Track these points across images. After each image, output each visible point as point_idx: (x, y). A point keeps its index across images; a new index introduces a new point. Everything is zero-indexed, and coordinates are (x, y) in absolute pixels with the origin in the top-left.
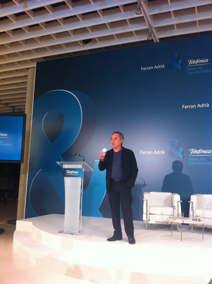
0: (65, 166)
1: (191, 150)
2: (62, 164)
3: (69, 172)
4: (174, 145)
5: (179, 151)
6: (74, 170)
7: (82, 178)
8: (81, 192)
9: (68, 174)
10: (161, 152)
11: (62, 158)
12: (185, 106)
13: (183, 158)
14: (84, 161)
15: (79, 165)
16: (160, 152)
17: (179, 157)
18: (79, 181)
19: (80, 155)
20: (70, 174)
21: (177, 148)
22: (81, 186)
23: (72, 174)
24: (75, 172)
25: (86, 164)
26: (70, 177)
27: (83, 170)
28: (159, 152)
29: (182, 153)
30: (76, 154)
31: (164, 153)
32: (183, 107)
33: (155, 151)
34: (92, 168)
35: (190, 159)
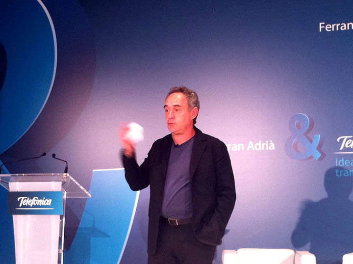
0: (16, 186)
1: (342, 140)
2: (6, 181)
3: (24, 201)
4: (299, 127)
5: (311, 141)
6: (40, 195)
7: (61, 218)
8: (59, 255)
9: (23, 206)
10: (265, 146)
11: (4, 167)
12: (325, 25)
13: (321, 159)
14: (66, 171)
15: (53, 183)
16: (263, 144)
17: (311, 157)
18: (54, 225)
19: (54, 155)
20: (28, 206)
21: (306, 134)
22: (60, 239)
23: (33, 206)
24: (41, 202)
25: (72, 178)
26: (29, 217)
27: (63, 195)
28: (260, 146)
29: (319, 148)
30: (44, 154)
31: (273, 147)
32: (321, 27)
33: (251, 143)
34: (88, 189)
35: (338, 163)
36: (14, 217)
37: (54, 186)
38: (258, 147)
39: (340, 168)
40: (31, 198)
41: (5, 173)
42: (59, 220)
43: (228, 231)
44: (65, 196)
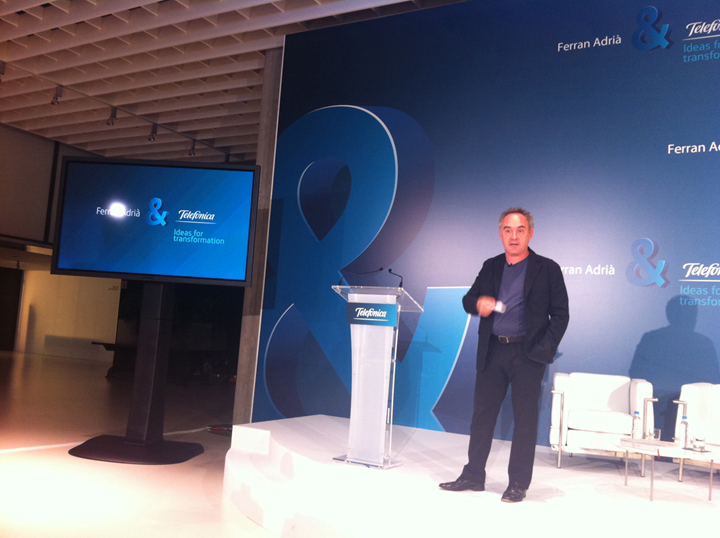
0: (354, 298)
1: (688, 267)
2: (345, 292)
3: (362, 312)
4: (642, 251)
6: (376, 307)
7: (395, 329)
8: (392, 364)
9: (360, 317)
10: (605, 270)
11: (344, 279)
12: (674, 147)
13: (664, 286)
14: (401, 286)
15: (388, 296)
16: (603, 269)
17: (654, 284)
18: (388, 336)
19: (390, 271)
20: (365, 317)
21: (649, 260)
22: (393, 349)
23: (370, 317)
24: (377, 314)
25: (406, 292)
26: (365, 326)
27: (398, 308)
28: (599, 270)
29: (663, 274)
30: (381, 269)
31: (612, 271)
32: (670, 149)
33: (589, 266)
34: (421, 305)
35: (683, 291)
36: (352, 325)
37: (389, 299)
38: (597, 271)
39: (685, 297)
40: (368, 309)
41: (344, 285)
42: (393, 331)
43: (561, 354)
44: (399, 310)
